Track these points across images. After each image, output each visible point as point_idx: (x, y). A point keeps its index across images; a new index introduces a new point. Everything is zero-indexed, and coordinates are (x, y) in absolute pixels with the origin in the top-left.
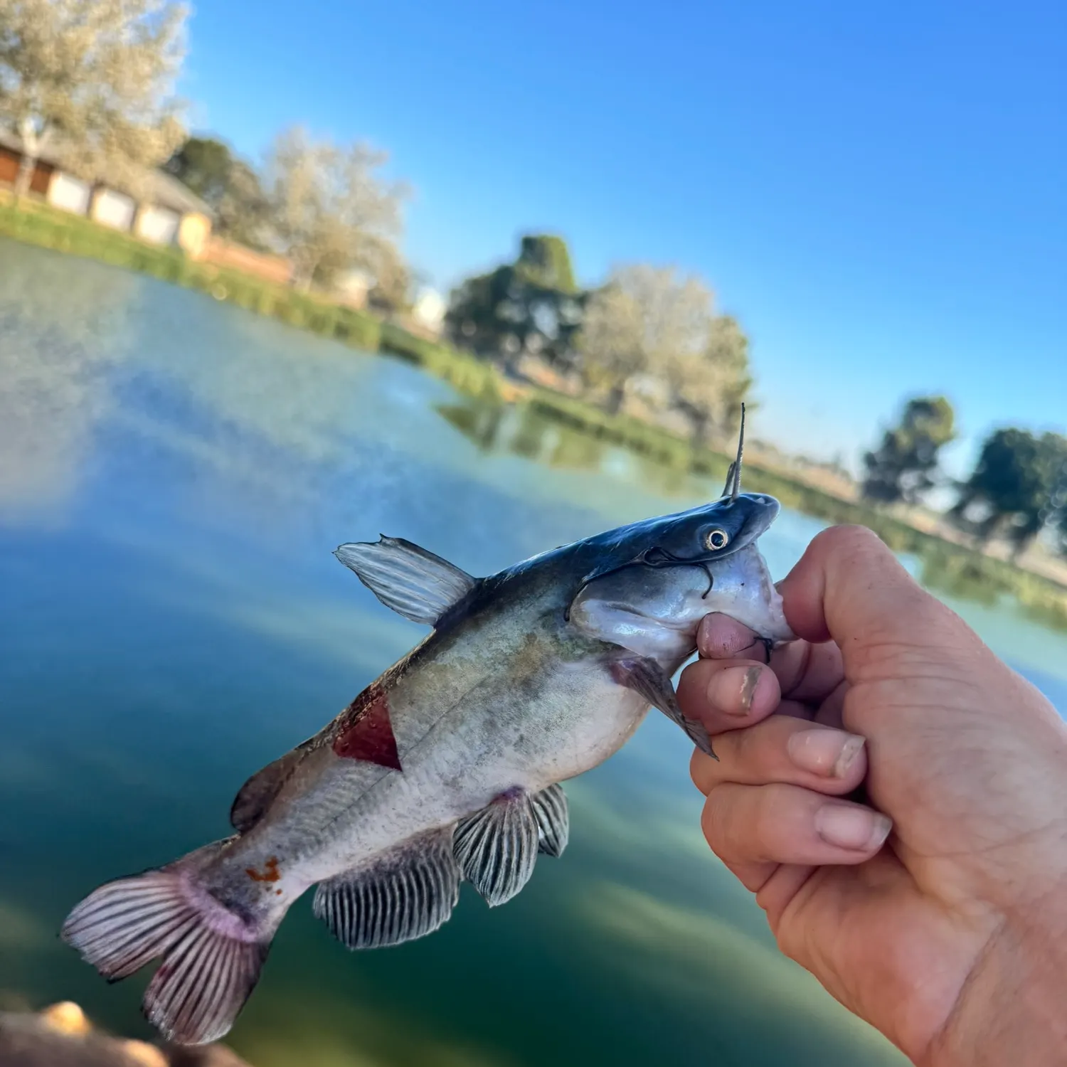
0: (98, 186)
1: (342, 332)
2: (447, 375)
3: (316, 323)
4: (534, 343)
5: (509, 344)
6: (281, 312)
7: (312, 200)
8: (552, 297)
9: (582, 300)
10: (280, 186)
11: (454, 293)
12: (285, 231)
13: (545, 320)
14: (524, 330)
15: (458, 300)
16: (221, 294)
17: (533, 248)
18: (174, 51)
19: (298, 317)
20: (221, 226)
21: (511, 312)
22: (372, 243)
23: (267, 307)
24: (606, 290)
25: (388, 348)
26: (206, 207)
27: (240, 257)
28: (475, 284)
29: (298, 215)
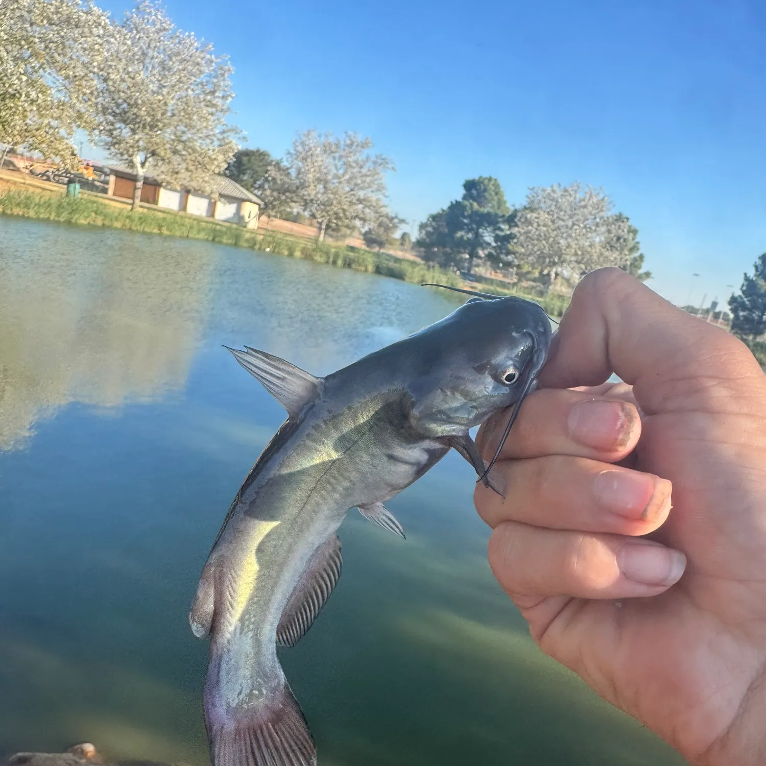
0: (187, 192)
1: (348, 264)
14: (474, 245)
21: (463, 232)
23: (298, 253)
25: (378, 271)
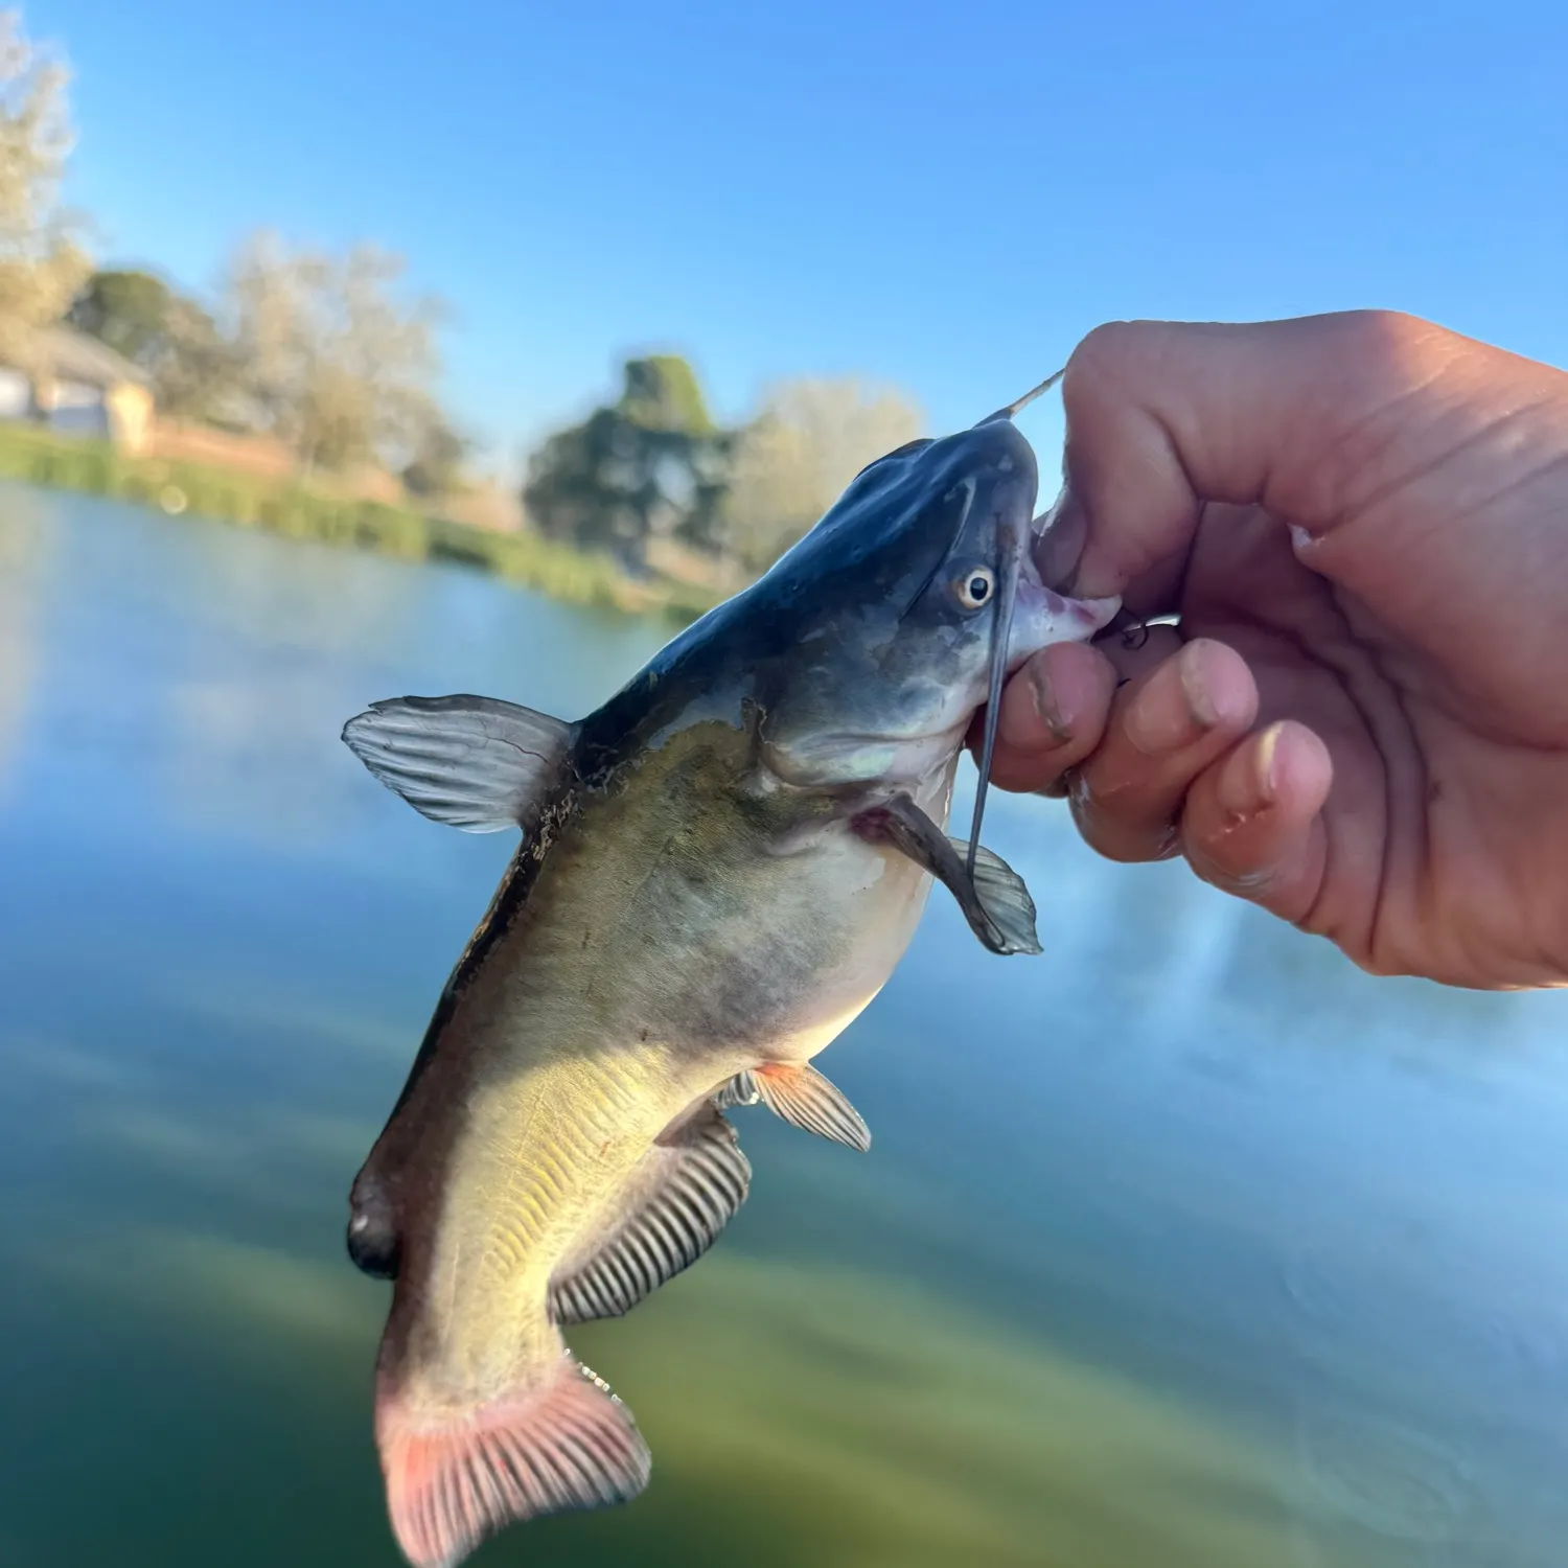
1: (367, 537)
2: (536, 583)
3: (327, 529)
4: (663, 519)
5: (623, 525)
6: (270, 518)
7: (296, 342)
8: (678, 443)
9: (725, 444)
10: (245, 324)
11: (533, 459)
12: (265, 395)
13: (674, 482)
14: (644, 499)
15: (541, 470)
16: (175, 503)
17: (641, 376)
18: (54, 138)
19: (297, 523)
20: (168, 402)
21: (620, 476)
22: (398, 397)
23: (248, 513)
24: (758, 427)
25: (440, 552)
26: (142, 374)
27: (202, 444)
28: (564, 441)
29: (280, 367)
